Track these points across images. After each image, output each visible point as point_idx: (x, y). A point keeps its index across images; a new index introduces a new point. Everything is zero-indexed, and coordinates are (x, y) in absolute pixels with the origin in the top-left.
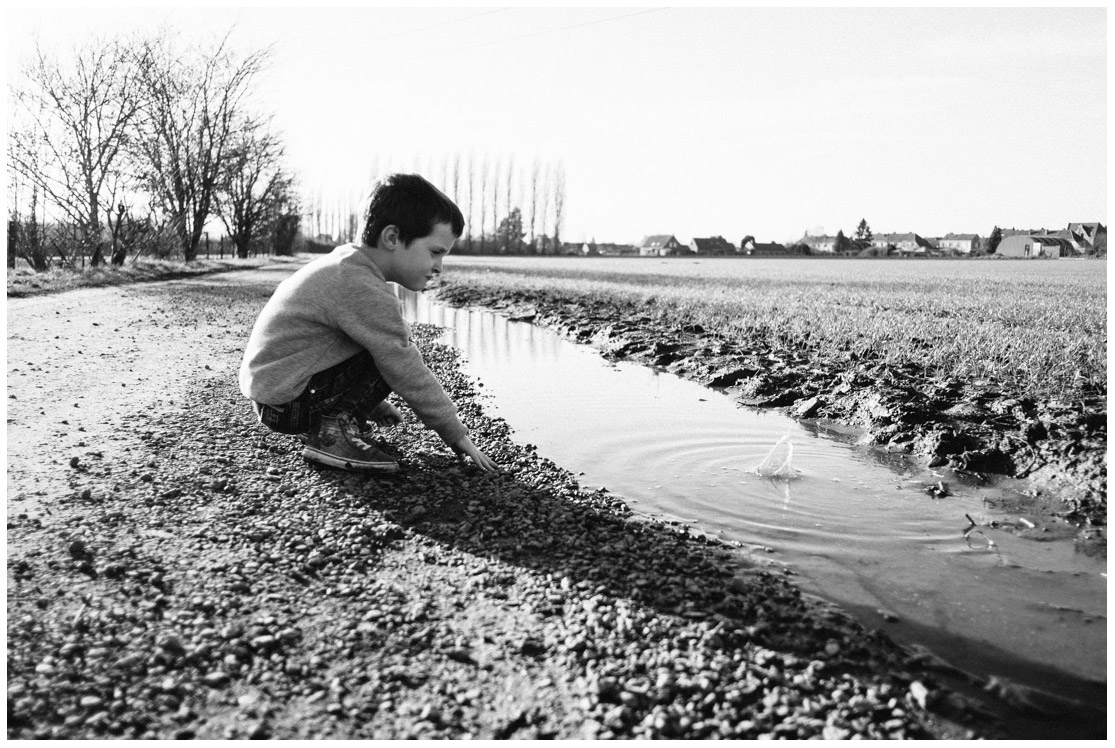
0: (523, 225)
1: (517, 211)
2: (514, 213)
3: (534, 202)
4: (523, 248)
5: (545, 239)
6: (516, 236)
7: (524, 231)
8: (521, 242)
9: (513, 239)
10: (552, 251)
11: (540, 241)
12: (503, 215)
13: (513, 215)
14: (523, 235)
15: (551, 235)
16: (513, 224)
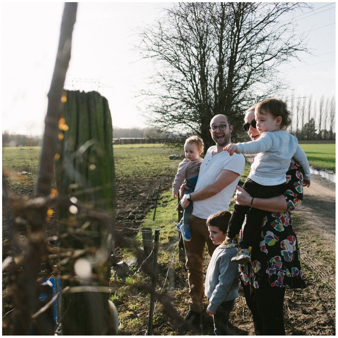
0: (315, 126)
1: (312, 119)
2: (311, 120)
3: (320, 116)
4: (315, 137)
5: (325, 131)
6: (312, 131)
7: (316, 129)
8: (315, 134)
9: (311, 132)
10: (329, 138)
11: (323, 133)
12: (306, 121)
13: (310, 121)
14: (316, 130)
15: (328, 129)
16: (310, 126)
